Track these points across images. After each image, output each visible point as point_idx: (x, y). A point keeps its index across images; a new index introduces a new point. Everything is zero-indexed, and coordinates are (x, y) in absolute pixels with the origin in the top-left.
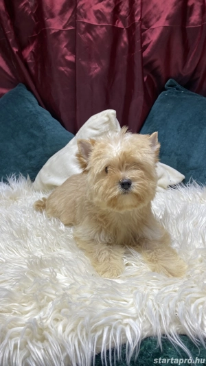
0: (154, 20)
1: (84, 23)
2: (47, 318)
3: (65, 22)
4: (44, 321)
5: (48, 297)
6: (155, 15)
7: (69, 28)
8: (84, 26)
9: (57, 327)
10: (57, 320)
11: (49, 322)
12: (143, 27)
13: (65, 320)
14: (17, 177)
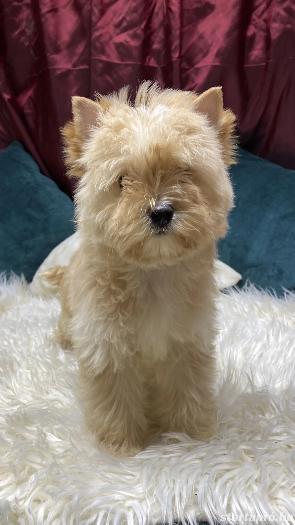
0: (200, 56)
1: (101, 61)
2: (25, 498)
3: (75, 59)
4: (21, 503)
5: (31, 468)
6: (201, 50)
7: (82, 67)
8: (100, 65)
9: (37, 512)
10: (38, 501)
11: (27, 503)
12: (185, 65)
13: (50, 501)
14: (8, 278)
